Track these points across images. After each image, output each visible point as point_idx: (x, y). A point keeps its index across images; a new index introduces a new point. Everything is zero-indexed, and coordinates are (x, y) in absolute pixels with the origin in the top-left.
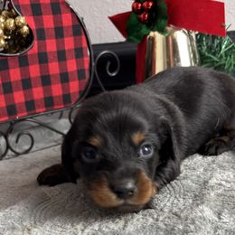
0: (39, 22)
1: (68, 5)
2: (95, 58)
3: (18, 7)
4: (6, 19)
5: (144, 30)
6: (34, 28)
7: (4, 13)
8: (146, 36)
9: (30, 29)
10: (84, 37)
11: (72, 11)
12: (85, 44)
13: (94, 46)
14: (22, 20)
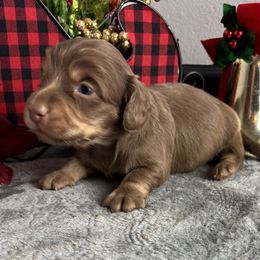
0: (139, 38)
1: (167, 26)
2: (183, 77)
3: (123, 23)
4: (111, 32)
5: (231, 56)
6: (134, 42)
7: (110, 27)
8: (231, 62)
9: (130, 44)
10: (176, 57)
11: (170, 31)
12: (176, 63)
13: (184, 66)
14: (125, 35)
